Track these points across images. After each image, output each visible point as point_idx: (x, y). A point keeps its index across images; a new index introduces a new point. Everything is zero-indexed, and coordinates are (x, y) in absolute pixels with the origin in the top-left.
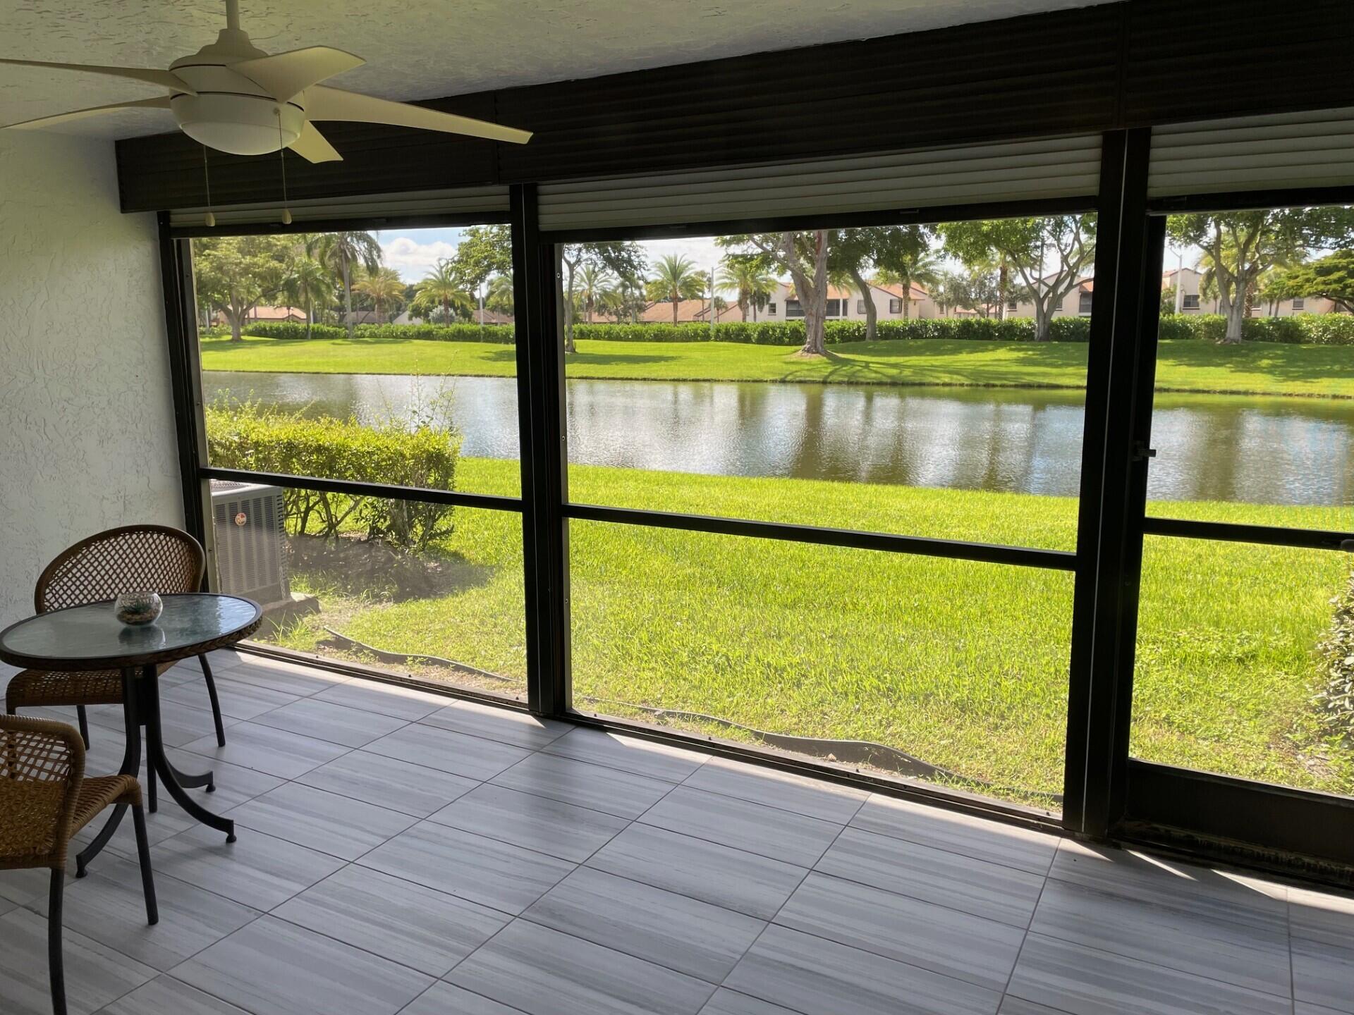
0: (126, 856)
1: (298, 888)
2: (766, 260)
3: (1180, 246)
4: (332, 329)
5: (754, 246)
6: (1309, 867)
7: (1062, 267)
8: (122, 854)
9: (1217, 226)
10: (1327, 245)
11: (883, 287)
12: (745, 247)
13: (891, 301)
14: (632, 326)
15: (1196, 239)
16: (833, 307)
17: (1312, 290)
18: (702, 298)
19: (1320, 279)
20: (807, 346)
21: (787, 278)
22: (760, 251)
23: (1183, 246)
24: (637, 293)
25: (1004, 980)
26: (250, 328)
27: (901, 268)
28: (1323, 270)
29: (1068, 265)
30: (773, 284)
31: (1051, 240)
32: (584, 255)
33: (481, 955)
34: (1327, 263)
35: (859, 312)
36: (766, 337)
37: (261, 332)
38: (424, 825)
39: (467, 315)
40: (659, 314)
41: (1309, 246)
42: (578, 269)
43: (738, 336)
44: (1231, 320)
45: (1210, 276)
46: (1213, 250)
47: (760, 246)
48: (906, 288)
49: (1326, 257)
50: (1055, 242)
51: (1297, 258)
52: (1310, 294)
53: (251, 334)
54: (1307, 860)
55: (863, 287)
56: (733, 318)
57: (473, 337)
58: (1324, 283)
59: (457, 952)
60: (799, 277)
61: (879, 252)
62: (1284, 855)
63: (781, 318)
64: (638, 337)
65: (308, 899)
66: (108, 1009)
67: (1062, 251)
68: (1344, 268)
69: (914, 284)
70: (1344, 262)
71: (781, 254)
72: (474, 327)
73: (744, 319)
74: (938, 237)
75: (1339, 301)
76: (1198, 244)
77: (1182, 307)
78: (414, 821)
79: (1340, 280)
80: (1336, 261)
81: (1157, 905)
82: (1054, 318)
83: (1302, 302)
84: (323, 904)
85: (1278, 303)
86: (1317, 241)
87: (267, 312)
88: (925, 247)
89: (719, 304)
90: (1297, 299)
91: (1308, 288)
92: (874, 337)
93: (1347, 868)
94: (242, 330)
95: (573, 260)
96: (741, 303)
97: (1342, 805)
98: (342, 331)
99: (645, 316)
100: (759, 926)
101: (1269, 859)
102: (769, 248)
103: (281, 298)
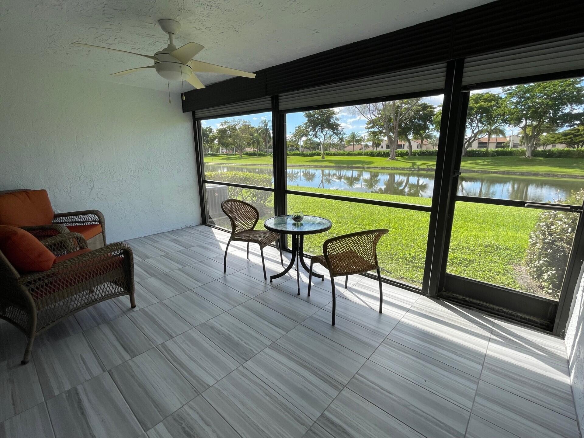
0: (165, 272)
1: (201, 284)
2: (380, 132)
3: (512, 127)
4: (264, 153)
5: (377, 129)
6: (505, 312)
7: (472, 134)
8: (164, 272)
9: (526, 120)
10: (566, 126)
11: (415, 140)
12: (374, 129)
13: (418, 145)
14: (342, 152)
15: (518, 125)
16: (399, 147)
17: (559, 141)
18: (362, 145)
19: (563, 138)
20: (390, 157)
21: (386, 138)
22: (378, 130)
23: (513, 127)
24: (343, 143)
25: (387, 334)
26: (244, 153)
27: (421, 135)
28: (564, 135)
29: (474, 133)
30: (382, 140)
31: (469, 126)
32: (328, 132)
33: (239, 307)
34: (566, 132)
35: (408, 148)
36: (379, 155)
37: (246, 154)
38: (238, 273)
39: (298, 149)
40: (349, 149)
41: (559, 126)
42: (326, 136)
43: (372, 154)
44: (528, 150)
45: (523, 137)
46: (524, 128)
47: (378, 128)
48: (422, 141)
49: (566, 131)
50: (470, 127)
51: (554, 131)
52: (559, 143)
53: (244, 155)
54: (504, 310)
55: (409, 141)
56: (370, 150)
57: (299, 155)
58: (565, 139)
59: (233, 305)
60: (390, 137)
61: (414, 130)
62: (496, 307)
63: (384, 149)
64: (343, 155)
65: (202, 288)
66: (144, 308)
67: (472, 129)
68: (572, 134)
69: (425, 140)
70: (573, 132)
71: (384, 131)
72: (299, 152)
73: (373, 150)
74: (433, 125)
75: (569, 145)
76: (518, 126)
77: (512, 147)
78: (236, 271)
79: (570, 138)
80: (569, 132)
81: (447, 318)
82: (469, 149)
83: (555, 145)
84: (205, 289)
85: (546, 146)
86: (562, 124)
87: (248, 149)
88: (428, 129)
89: (367, 146)
90: (554, 145)
91: (558, 141)
92: (411, 155)
93: (519, 315)
94: (242, 154)
95: (325, 134)
96: (373, 146)
97: (519, 293)
98: (266, 154)
99: (345, 149)
100: (318, 309)
101: (491, 309)
102: (381, 129)
103: (252, 146)
